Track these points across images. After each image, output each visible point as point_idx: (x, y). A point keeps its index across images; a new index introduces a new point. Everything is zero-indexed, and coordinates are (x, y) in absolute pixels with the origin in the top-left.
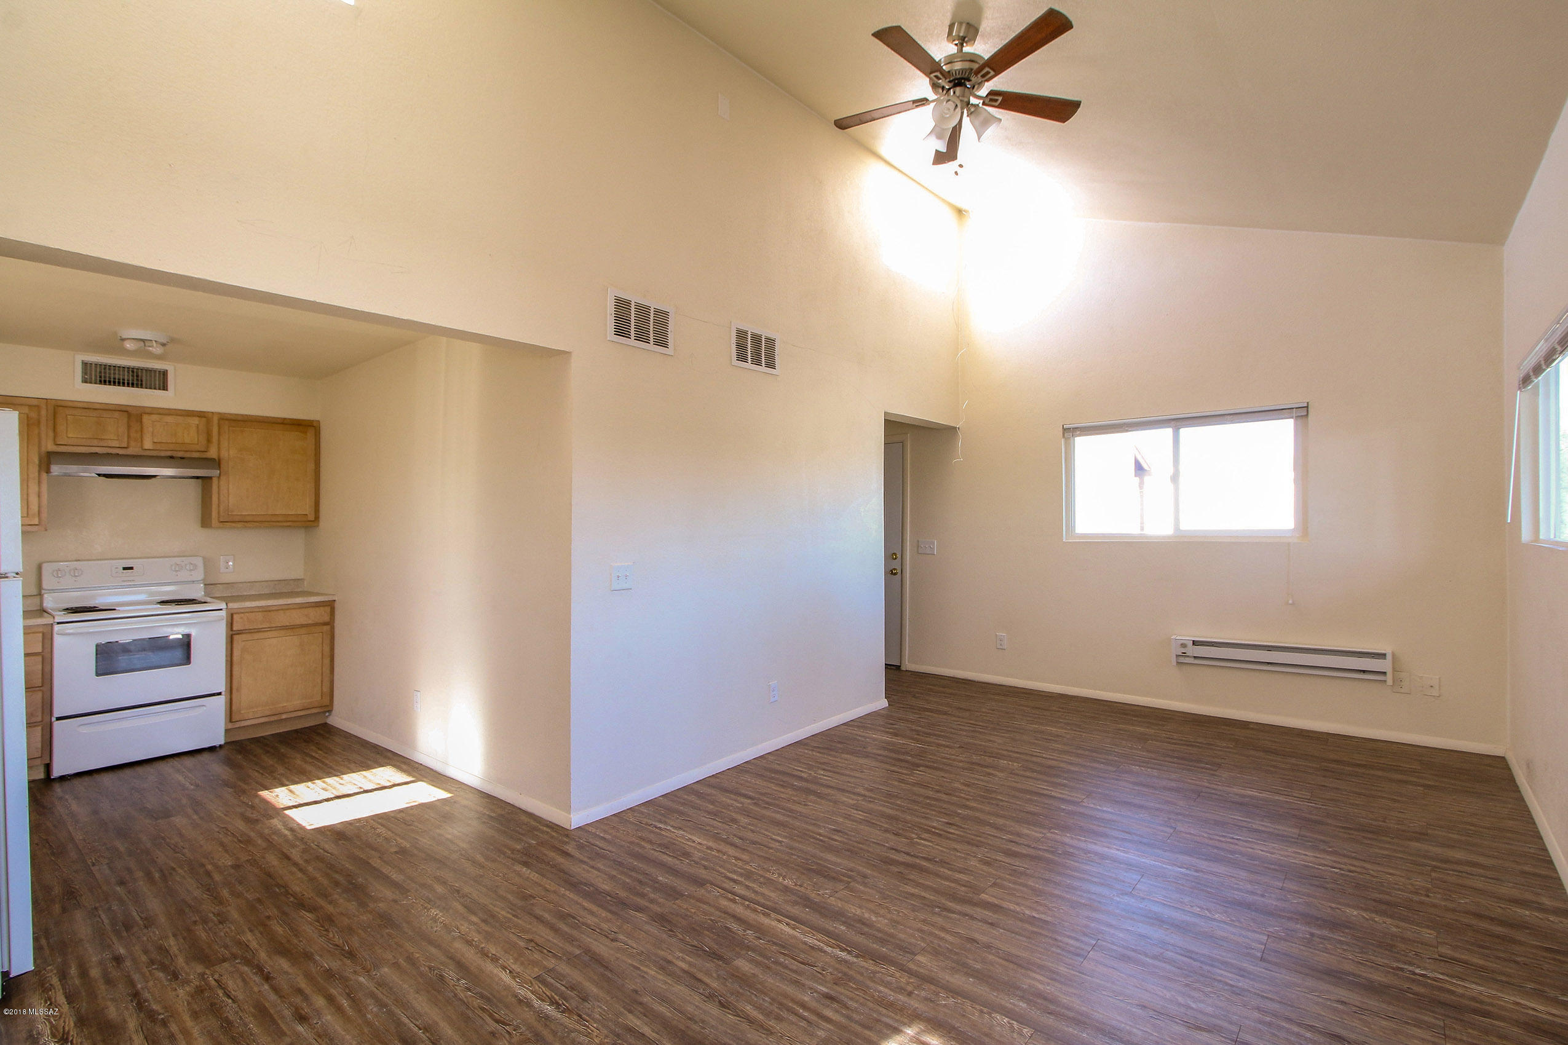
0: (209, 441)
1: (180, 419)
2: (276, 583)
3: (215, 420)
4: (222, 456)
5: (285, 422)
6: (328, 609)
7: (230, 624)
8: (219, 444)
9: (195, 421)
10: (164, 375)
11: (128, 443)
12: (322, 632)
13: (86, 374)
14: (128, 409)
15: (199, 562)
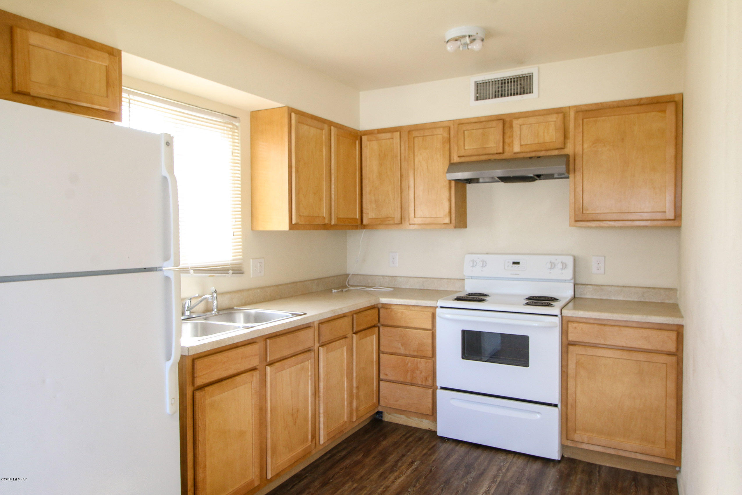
0: (565, 137)
1: (541, 119)
2: (645, 290)
3: (572, 114)
4: (576, 151)
5: (642, 102)
6: (673, 335)
7: (564, 332)
8: (575, 139)
9: (553, 118)
10: (530, 79)
11: (504, 148)
12: (666, 364)
13: (477, 93)
14: (503, 117)
15: (570, 261)
